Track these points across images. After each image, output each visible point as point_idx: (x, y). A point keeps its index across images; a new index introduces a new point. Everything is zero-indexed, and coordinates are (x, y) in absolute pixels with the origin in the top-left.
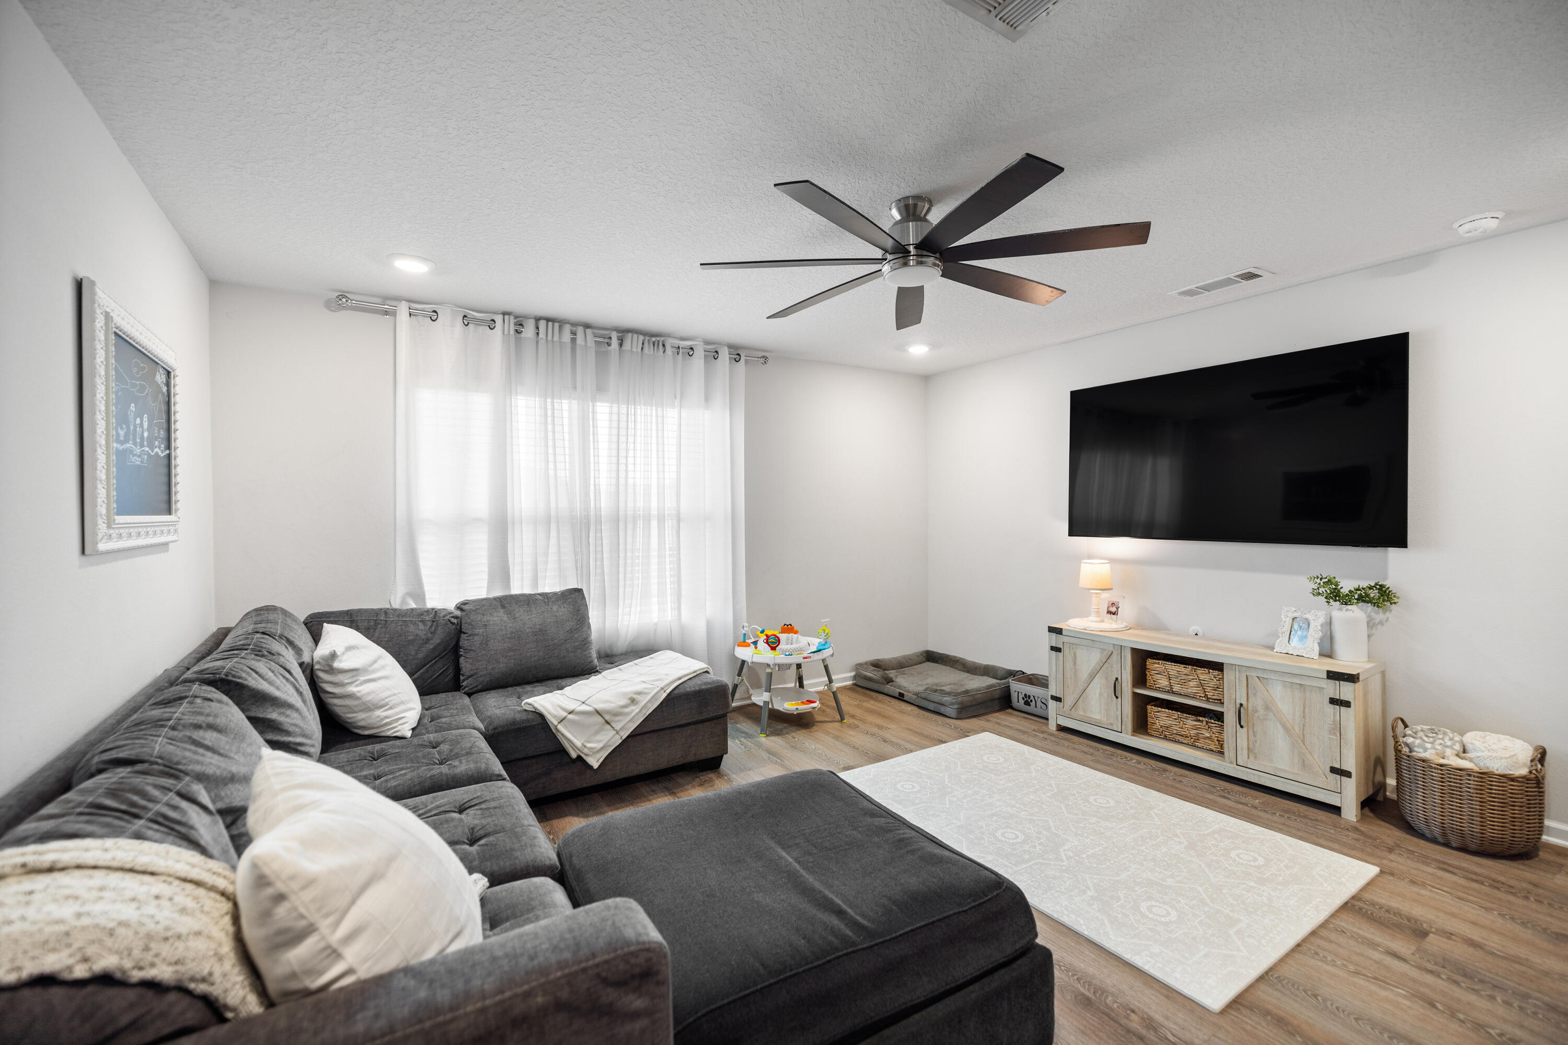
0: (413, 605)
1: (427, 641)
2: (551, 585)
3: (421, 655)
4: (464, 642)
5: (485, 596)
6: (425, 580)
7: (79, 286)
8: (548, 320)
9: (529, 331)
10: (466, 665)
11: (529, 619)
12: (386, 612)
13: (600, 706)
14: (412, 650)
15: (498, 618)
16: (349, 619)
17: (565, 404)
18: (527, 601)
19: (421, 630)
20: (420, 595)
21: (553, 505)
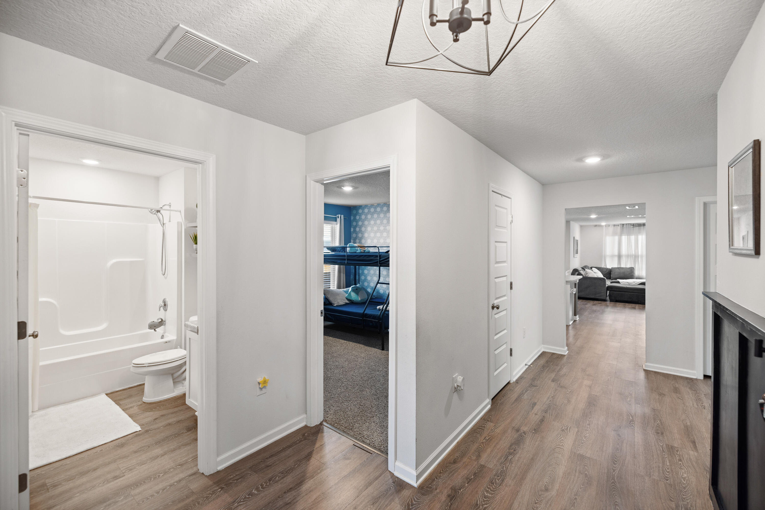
0: (605, 267)
1: (606, 272)
2: (629, 266)
3: (605, 273)
4: (612, 273)
5: (617, 267)
6: (607, 264)
7: (574, 237)
8: (628, 224)
9: (625, 226)
10: (611, 276)
11: (622, 271)
12: (601, 267)
13: (628, 282)
14: (604, 272)
15: (617, 270)
16: (596, 268)
17: (634, 236)
18: (623, 268)
19: (605, 270)
20: (606, 266)
21: (629, 253)
